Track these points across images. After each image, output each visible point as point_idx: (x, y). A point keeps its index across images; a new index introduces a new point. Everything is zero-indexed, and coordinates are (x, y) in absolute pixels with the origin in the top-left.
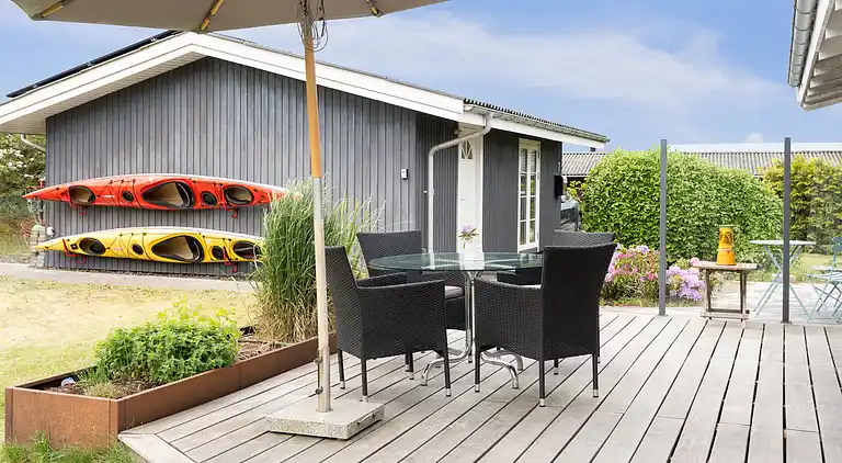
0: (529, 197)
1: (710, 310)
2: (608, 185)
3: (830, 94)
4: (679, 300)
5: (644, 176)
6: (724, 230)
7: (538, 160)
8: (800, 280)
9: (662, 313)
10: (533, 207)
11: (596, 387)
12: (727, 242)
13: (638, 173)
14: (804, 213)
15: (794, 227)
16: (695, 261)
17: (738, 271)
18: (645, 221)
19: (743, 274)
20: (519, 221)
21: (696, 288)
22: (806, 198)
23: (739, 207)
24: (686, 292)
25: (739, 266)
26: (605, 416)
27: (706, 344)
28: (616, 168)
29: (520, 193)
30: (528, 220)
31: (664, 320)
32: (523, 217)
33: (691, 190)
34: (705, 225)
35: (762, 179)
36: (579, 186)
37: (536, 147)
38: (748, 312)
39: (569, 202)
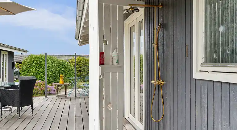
0: (4, 68)
1: (58, 95)
2: (29, 64)
3: (85, 42)
4: (50, 94)
5: (39, 62)
6: (61, 75)
7: (7, 57)
8: (79, 88)
9: (46, 97)
10: (6, 71)
11: (32, 113)
12: (62, 78)
13: (38, 61)
14: (80, 71)
15: (78, 75)
16: (53, 84)
17: (65, 85)
18: (40, 74)
19: (66, 86)
20: (2, 75)
21: (54, 91)
22: (80, 67)
23: (64, 70)
24: (51, 92)
25: (64, 84)
26: (36, 119)
27: (58, 102)
28: (31, 60)
29: (2, 67)
30: (4, 75)
31: (47, 98)
32: (3, 74)
33: (52, 66)
34: (56, 75)
35: (70, 63)
36: (18, 65)
37: (6, 53)
38: (67, 95)
39: (16, 69)
